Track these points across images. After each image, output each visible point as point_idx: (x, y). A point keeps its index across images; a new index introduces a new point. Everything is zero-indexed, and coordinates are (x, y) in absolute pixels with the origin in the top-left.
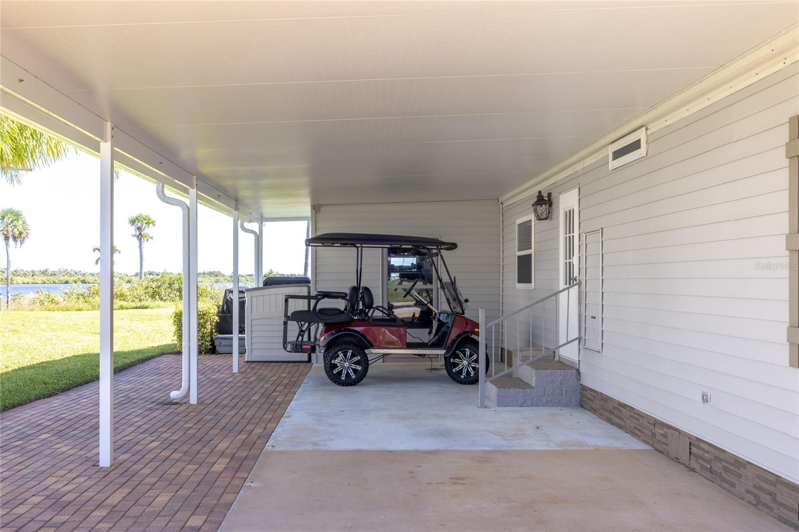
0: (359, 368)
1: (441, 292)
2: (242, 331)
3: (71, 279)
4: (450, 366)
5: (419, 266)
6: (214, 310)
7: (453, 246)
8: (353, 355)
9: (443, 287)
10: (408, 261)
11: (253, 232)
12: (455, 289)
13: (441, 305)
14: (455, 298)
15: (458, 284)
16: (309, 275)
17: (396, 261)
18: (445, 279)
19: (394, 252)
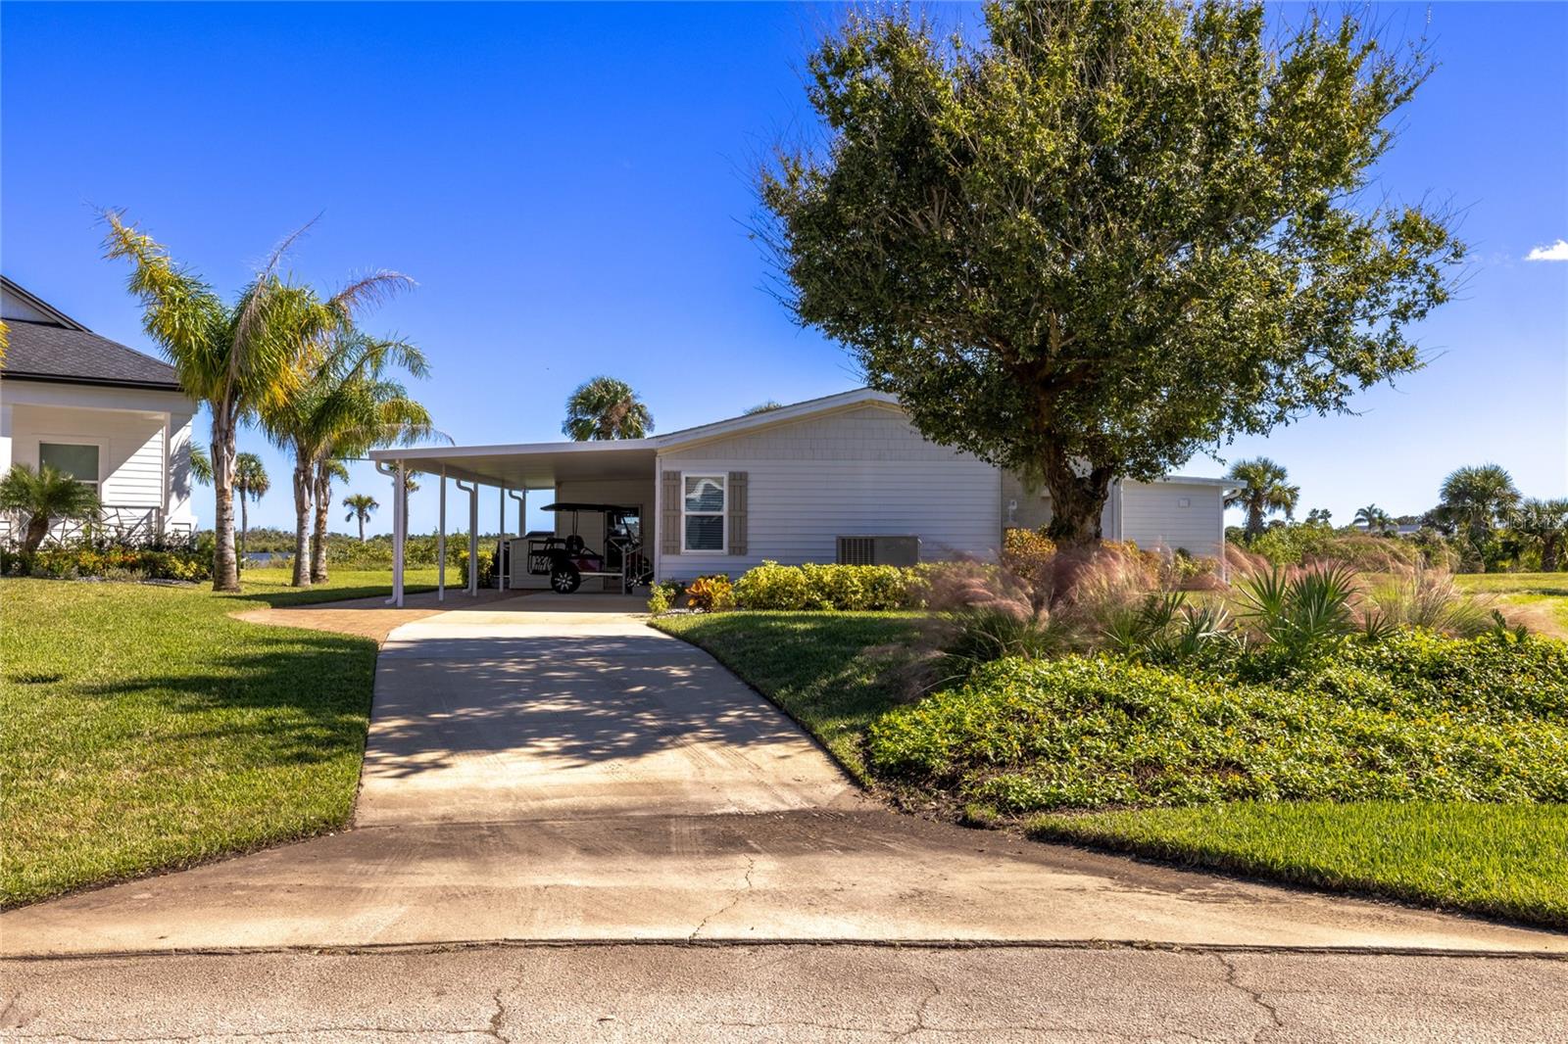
0: (571, 583)
2: (506, 572)
3: (271, 546)
6: (489, 556)
8: (568, 576)
11: (519, 498)
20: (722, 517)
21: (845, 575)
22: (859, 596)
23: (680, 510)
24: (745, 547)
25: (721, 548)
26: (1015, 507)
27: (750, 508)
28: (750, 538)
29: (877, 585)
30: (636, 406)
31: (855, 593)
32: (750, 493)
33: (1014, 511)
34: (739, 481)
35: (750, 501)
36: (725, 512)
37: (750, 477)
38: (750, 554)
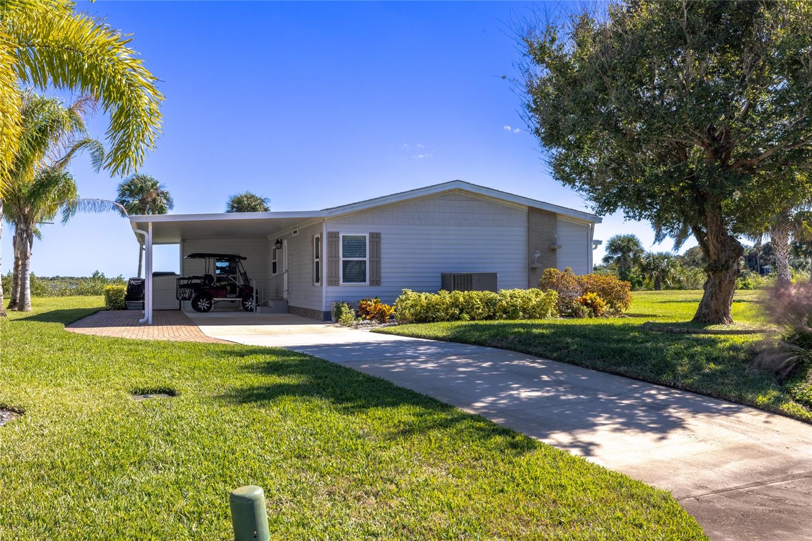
0: (208, 305)
1: (240, 277)
4: (244, 305)
5: (229, 267)
7: (245, 259)
8: (206, 301)
9: (241, 275)
10: (225, 264)
12: (246, 275)
13: (240, 282)
14: (246, 280)
15: (247, 274)
16: (143, 276)
17: (219, 264)
18: (242, 271)
19: (218, 260)
20: (365, 261)
21: (471, 298)
22: (480, 311)
23: (339, 257)
24: (380, 281)
25: (365, 281)
26: (539, 255)
27: (382, 256)
28: (382, 275)
29: (489, 303)
30: (163, 193)
31: (478, 308)
32: (383, 246)
33: (538, 257)
34: (376, 238)
35: (382, 251)
36: (367, 259)
37: (382, 236)
38: (382, 285)
